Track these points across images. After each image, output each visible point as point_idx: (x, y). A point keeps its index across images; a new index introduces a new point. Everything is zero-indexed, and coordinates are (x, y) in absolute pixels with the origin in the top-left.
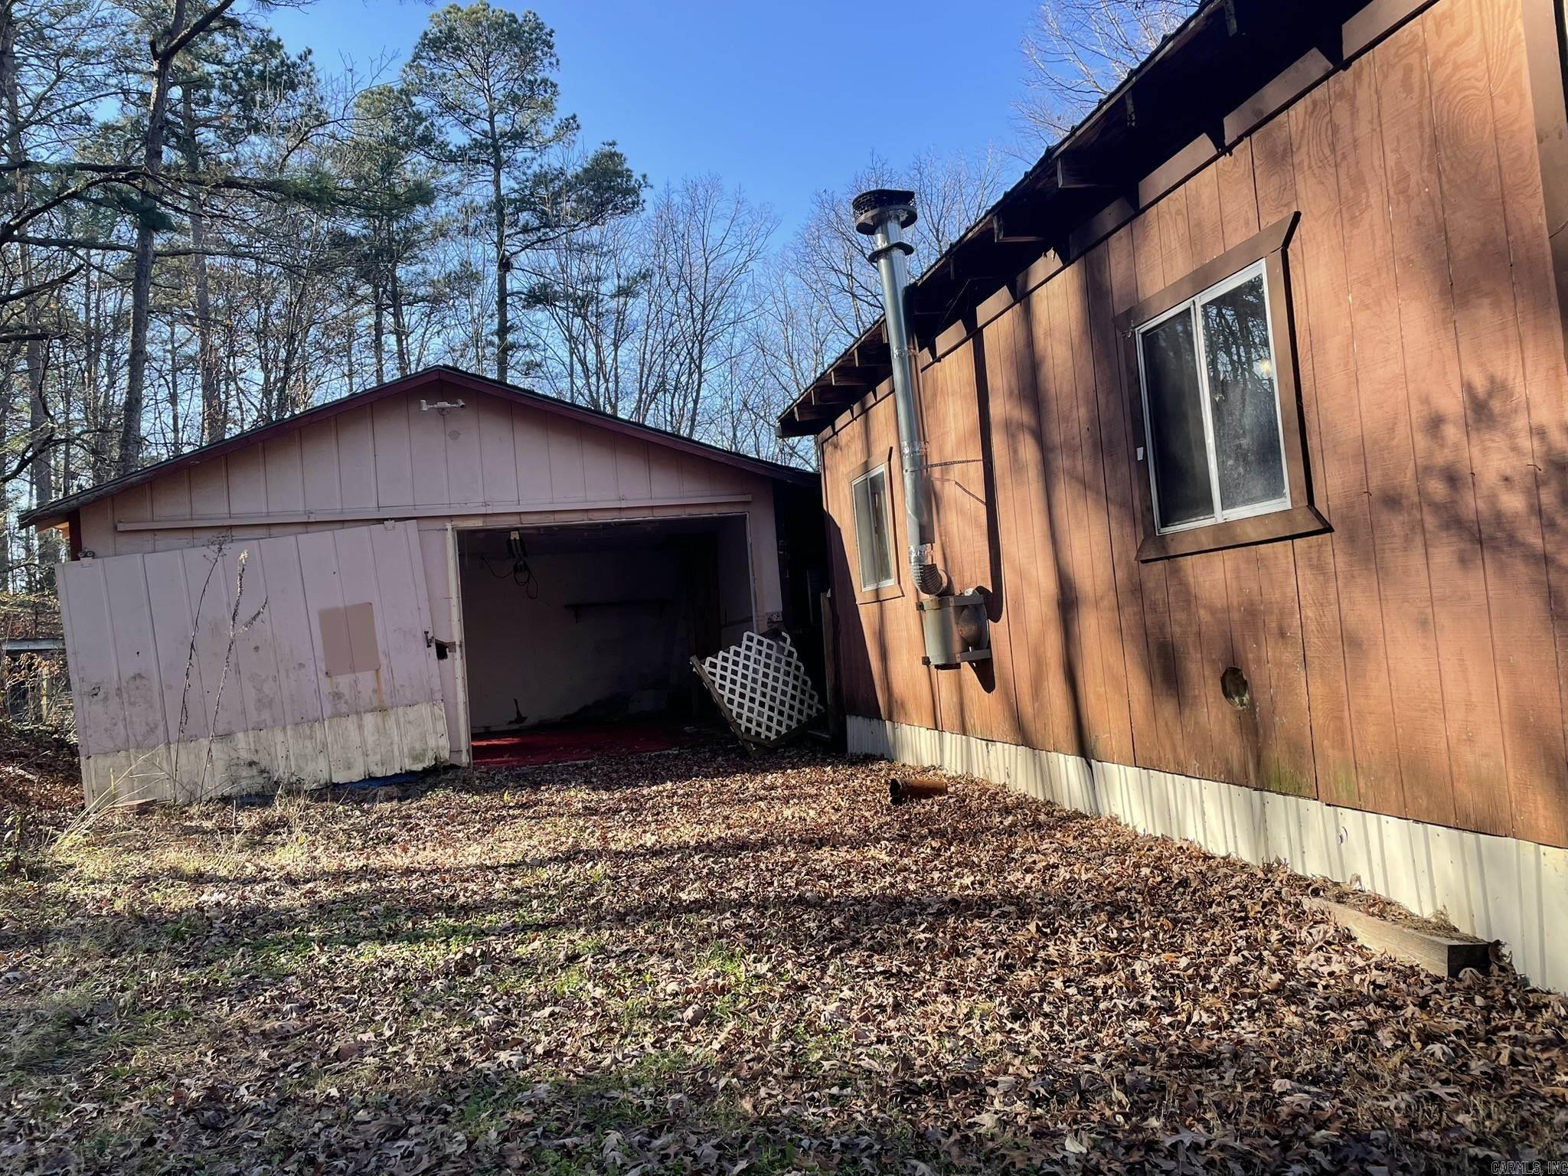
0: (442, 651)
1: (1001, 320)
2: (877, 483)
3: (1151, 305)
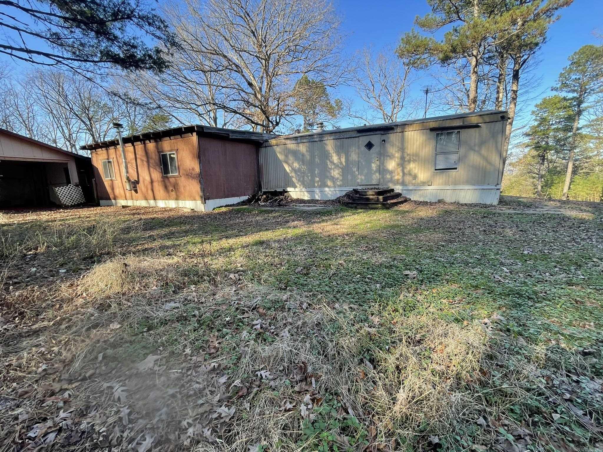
1: (139, 146)
2: (109, 162)
3: (162, 152)
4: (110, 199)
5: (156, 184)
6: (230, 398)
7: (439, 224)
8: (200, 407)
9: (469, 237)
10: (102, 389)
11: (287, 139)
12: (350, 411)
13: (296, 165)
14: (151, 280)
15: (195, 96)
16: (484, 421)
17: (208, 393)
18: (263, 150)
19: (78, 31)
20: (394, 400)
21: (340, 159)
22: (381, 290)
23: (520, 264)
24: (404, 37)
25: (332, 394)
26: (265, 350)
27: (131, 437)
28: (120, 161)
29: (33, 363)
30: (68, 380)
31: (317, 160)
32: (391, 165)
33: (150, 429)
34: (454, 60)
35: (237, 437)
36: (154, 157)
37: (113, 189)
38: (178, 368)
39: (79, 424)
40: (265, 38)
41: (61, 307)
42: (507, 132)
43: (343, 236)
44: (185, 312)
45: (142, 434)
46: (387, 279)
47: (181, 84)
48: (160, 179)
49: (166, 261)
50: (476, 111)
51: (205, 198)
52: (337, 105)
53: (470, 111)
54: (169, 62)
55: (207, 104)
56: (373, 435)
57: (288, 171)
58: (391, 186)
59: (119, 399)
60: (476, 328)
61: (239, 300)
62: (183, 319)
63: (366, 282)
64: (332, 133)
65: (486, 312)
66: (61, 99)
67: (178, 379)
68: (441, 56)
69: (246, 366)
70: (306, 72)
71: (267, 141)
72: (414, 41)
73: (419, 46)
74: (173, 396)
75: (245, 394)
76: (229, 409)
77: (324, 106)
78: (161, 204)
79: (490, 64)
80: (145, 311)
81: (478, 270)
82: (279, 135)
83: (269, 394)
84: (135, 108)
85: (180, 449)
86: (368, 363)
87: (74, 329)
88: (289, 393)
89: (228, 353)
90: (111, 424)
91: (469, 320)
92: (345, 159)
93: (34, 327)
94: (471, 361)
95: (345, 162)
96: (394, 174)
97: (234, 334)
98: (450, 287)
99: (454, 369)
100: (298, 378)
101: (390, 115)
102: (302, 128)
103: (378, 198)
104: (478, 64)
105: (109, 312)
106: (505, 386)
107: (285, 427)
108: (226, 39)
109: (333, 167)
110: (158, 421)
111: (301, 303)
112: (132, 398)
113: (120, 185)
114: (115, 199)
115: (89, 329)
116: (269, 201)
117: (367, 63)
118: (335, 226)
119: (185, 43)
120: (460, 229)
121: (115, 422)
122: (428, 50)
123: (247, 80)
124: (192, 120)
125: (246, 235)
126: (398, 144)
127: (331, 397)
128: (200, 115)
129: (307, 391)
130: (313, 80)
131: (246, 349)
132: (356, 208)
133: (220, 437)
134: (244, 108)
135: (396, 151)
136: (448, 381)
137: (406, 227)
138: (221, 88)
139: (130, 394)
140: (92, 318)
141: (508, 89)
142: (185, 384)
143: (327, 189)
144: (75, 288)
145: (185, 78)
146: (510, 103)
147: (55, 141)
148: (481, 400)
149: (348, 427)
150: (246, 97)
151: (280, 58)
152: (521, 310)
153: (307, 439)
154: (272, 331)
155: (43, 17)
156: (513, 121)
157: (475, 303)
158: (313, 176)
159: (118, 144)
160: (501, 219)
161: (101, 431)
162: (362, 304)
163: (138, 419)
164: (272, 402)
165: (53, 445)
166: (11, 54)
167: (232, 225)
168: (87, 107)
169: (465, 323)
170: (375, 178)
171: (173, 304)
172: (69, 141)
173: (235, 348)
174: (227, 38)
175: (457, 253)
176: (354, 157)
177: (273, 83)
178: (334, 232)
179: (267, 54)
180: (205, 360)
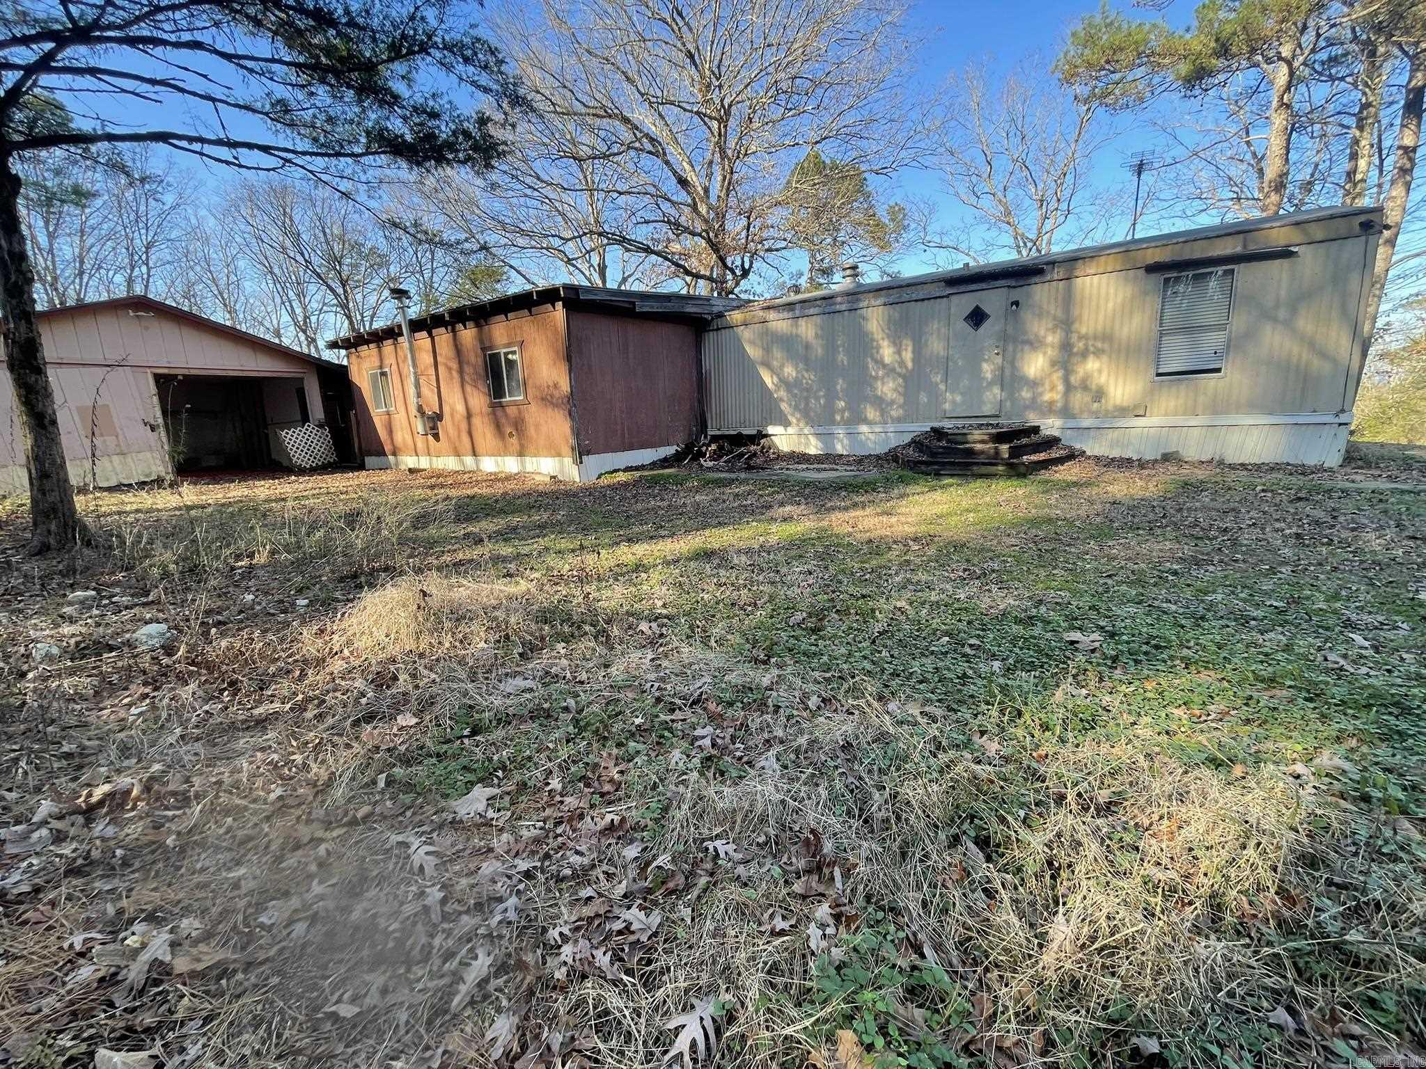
0: (153, 429)
1: (443, 336)
2: (383, 374)
3: (491, 348)
4: (385, 455)
5: (477, 421)
6: (650, 891)
7: (1164, 517)
8: (586, 904)
9: (1250, 552)
10: (388, 846)
11: (769, 308)
12: (927, 950)
13: (790, 371)
14: (475, 626)
15: (559, 219)
16: (1289, 1019)
17: (601, 876)
18: (710, 338)
19: (321, 90)
20: (1043, 940)
21: (899, 352)
22: (1003, 676)
23: (1405, 626)
24: (1080, 28)
25: (882, 908)
26: (725, 796)
27: (448, 949)
28: (405, 372)
29: (259, 782)
30: (323, 822)
31: (842, 357)
32: (1035, 365)
33: (484, 936)
34: (1221, 77)
35: (665, 978)
36: (473, 359)
37: (390, 432)
38: (535, 818)
39: (346, 910)
40: (719, 67)
41: (303, 675)
42: (1379, 266)
43: (904, 542)
44: (546, 701)
45: (470, 945)
46: (1021, 649)
47: (529, 192)
48: (486, 409)
49: (503, 588)
50: (1281, 212)
51: (582, 452)
52: (893, 220)
53: (1264, 215)
54: (505, 143)
55: (585, 234)
56: (985, 1015)
57: (770, 385)
58: (1033, 419)
59: (421, 868)
60: (1269, 784)
61: (662, 680)
62: (541, 715)
63: (964, 655)
64: (881, 290)
65: (1299, 748)
66: (288, 243)
67: (537, 841)
68: (1184, 68)
69: (682, 827)
70: (817, 142)
71: (720, 315)
72: (1105, 37)
73: (1122, 50)
74: (528, 875)
75: (681, 887)
76: (647, 916)
77: (860, 224)
78: (489, 465)
79: (1332, 79)
80: (465, 694)
81: (1277, 637)
82: (750, 301)
83: (735, 893)
84: (433, 253)
85: (547, 986)
86: (971, 845)
87: (330, 721)
88: (780, 897)
89: (642, 795)
90: (408, 918)
91: (1249, 763)
92: (913, 352)
93: (256, 712)
94: (1254, 867)
95: (913, 360)
96: (1040, 390)
97: (653, 754)
98: (1196, 678)
99: (1204, 883)
100: (801, 864)
101: (1033, 236)
102: (803, 282)
103: (996, 448)
104: (1295, 82)
105: (394, 691)
106: (1353, 936)
107: (774, 969)
108: (628, 79)
109: (880, 373)
110: (500, 922)
111: (805, 696)
112: (447, 870)
113: (405, 423)
114: (394, 454)
115: (356, 723)
116: (725, 458)
117: (973, 105)
118: (885, 519)
119: (539, 97)
120: (1225, 530)
121: (415, 915)
122: (1147, 56)
123: (675, 173)
124: (551, 275)
125: (672, 535)
126: (1055, 309)
127: (880, 915)
128: (569, 261)
129: (823, 895)
130: (833, 162)
131: (681, 789)
132: (938, 475)
133: (629, 972)
134: (669, 240)
135: (1048, 330)
136: (1189, 909)
137: (1070, 523)
138: (615, 195)
139: (444, 861)
140: (364, 701)
141: (1386, 144)
142: (552, 852)
143: (864, 428)
144: (327, 638)
145: (538, 178)
146: (1393, 182)
147: (278, 334)
148: (1281, 965)
149: (924, 987)
150: (673, 211)
151: (754, 112)
152: (1405, 749)
153: (825, 1001)
154: (738, 754)
155: (258, 69)
156: (1396, 235)
157: (1265, 722)
158: (831, 396)
159: (401, 334)
160: (1349, 506)
161: (391, 929)
162: (955, 706)
163: (460, 913)
164: (741, 910)
165: (304, 946)
166: (201, 154)
167: (640, 513)
168: (338, 255)
169: (1238, 770)
170: (991, 399)
171: (520, 682)
172: (304, 332)
173: (655, 786)
174: (630, 75)
175: (1214, 592)
176: (936, 346)
177: (735, 176)
178: (884, 532)
179: (723, 106)
180: (592, 806)
